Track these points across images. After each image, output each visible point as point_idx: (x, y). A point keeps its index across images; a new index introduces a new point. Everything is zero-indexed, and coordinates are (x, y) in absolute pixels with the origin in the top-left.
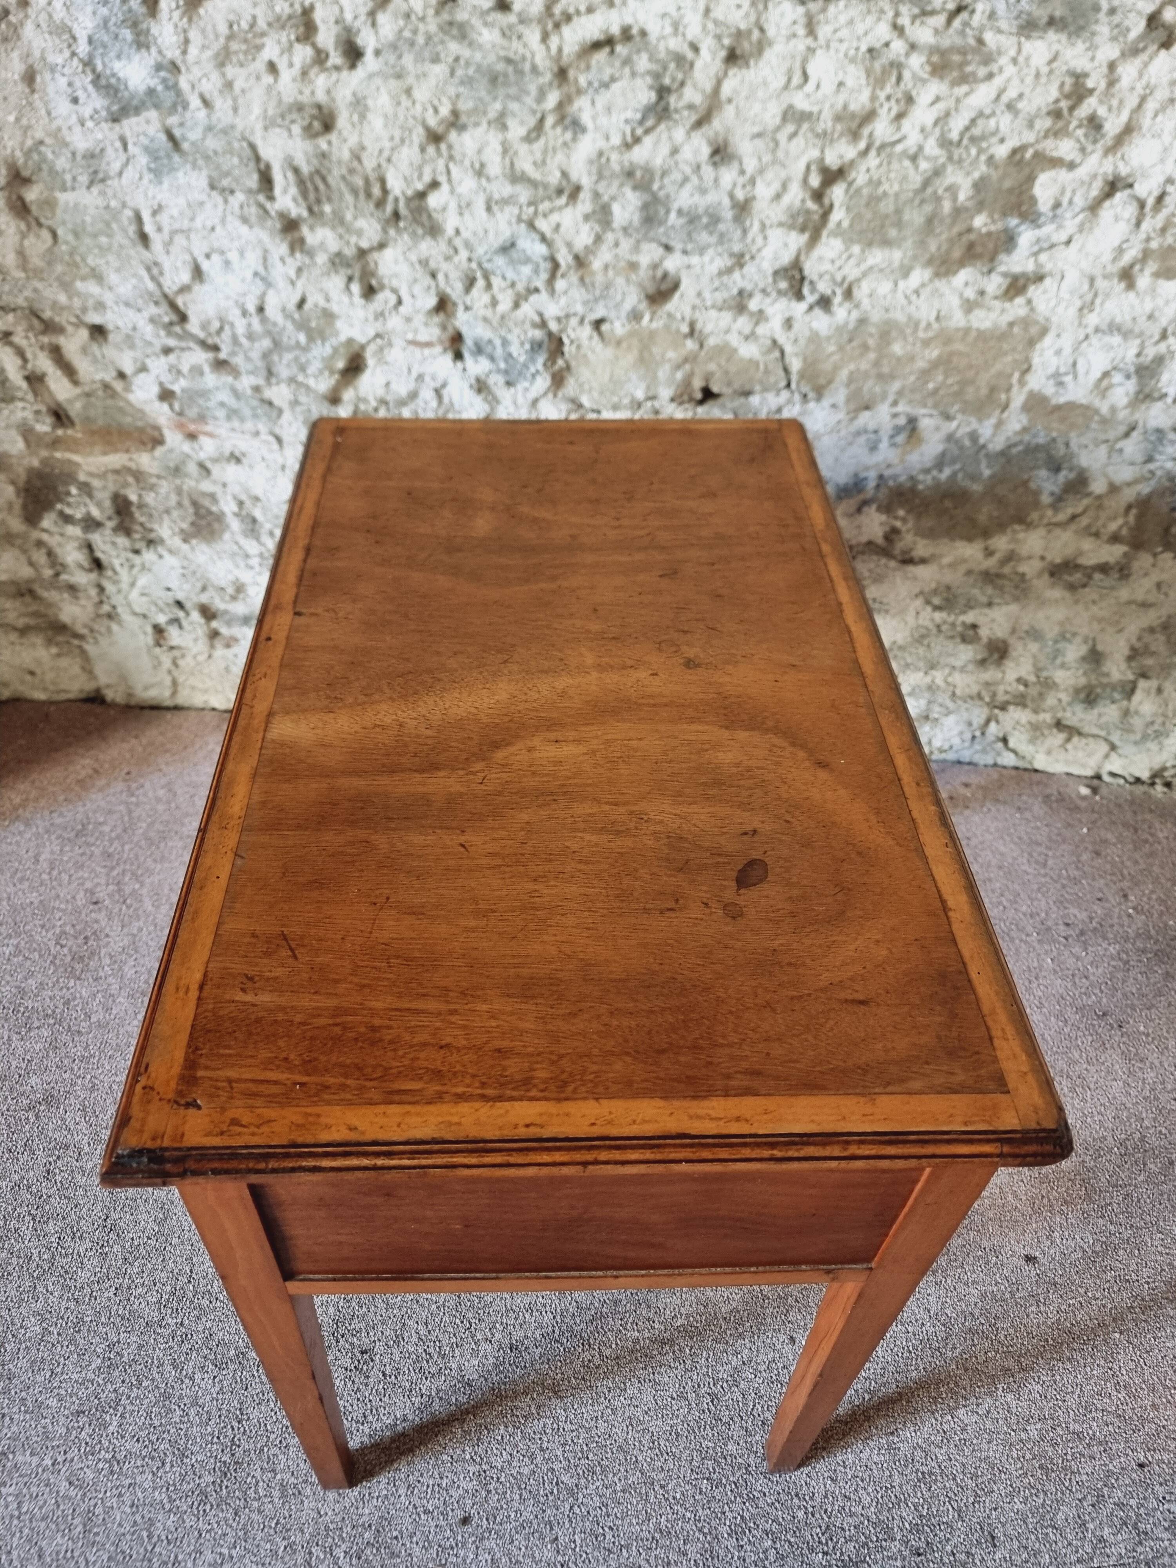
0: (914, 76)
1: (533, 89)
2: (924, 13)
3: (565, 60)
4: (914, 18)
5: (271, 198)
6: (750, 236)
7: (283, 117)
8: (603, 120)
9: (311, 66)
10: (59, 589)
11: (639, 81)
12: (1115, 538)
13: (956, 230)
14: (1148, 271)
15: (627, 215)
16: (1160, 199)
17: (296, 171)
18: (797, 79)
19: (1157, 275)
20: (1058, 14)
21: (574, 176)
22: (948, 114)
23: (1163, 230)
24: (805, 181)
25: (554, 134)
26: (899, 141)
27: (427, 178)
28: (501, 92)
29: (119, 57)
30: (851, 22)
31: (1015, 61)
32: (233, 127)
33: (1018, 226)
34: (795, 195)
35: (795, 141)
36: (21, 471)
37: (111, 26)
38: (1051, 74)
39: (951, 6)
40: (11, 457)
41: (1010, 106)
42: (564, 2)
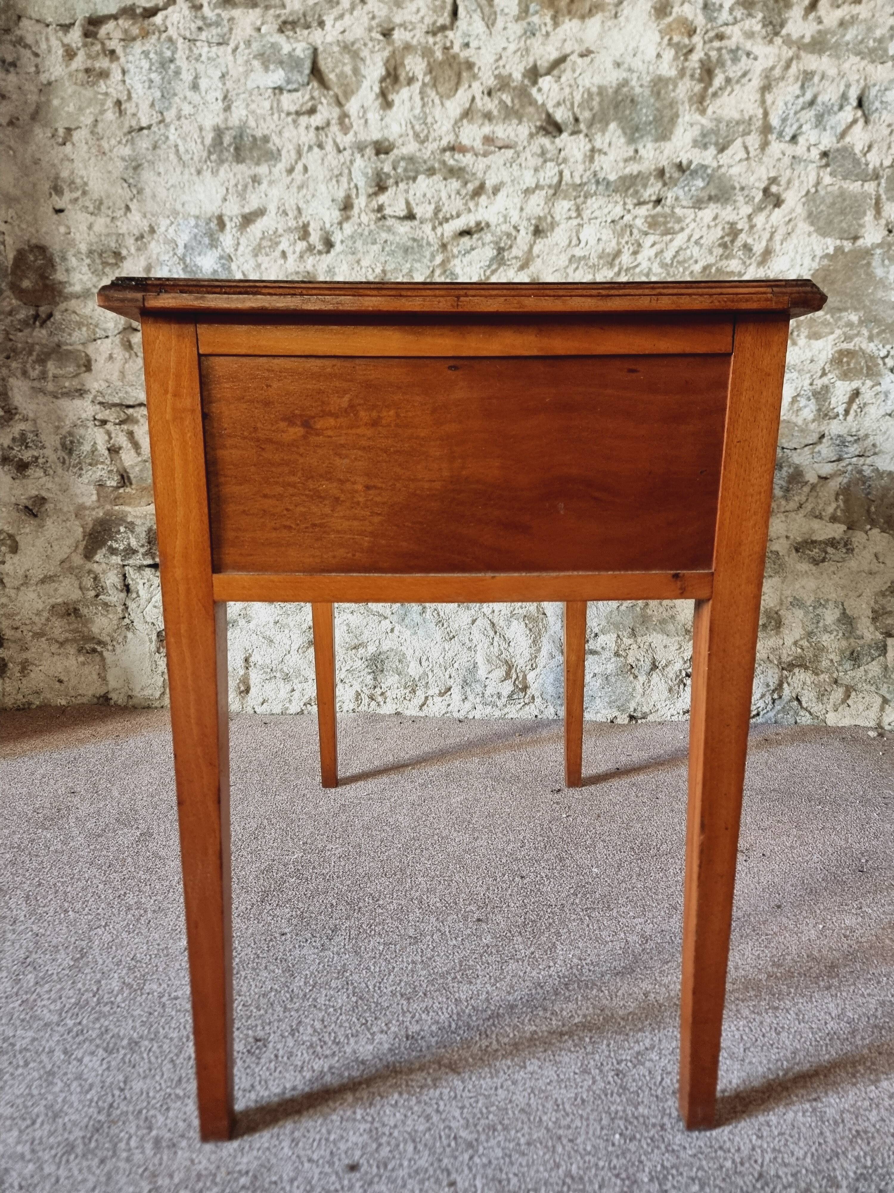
0: (640, 231)
1: (428, 254)
2: (640, 204)
3: (445, 240)
4: (636, 205)
8: (468, 269)
9: (306, 252)
10: (96, 605)
11: (487, 247)
12: (834, 519)
14: (802, 336)
18: (575, 241)
19: (809, 337)
20: (713, 194)
22: (662, 251)
26: (637, 266)
28: (410, 257)
29: (199, 254)
30: (600, 207)
31: (694, 220)
35: (577, 272)
36: (89, 521)
37: (198, 238)
38: (716, 225)
39: (654, 198)
40: (85, 508)
41: (696, 243)
42: (444, 210)
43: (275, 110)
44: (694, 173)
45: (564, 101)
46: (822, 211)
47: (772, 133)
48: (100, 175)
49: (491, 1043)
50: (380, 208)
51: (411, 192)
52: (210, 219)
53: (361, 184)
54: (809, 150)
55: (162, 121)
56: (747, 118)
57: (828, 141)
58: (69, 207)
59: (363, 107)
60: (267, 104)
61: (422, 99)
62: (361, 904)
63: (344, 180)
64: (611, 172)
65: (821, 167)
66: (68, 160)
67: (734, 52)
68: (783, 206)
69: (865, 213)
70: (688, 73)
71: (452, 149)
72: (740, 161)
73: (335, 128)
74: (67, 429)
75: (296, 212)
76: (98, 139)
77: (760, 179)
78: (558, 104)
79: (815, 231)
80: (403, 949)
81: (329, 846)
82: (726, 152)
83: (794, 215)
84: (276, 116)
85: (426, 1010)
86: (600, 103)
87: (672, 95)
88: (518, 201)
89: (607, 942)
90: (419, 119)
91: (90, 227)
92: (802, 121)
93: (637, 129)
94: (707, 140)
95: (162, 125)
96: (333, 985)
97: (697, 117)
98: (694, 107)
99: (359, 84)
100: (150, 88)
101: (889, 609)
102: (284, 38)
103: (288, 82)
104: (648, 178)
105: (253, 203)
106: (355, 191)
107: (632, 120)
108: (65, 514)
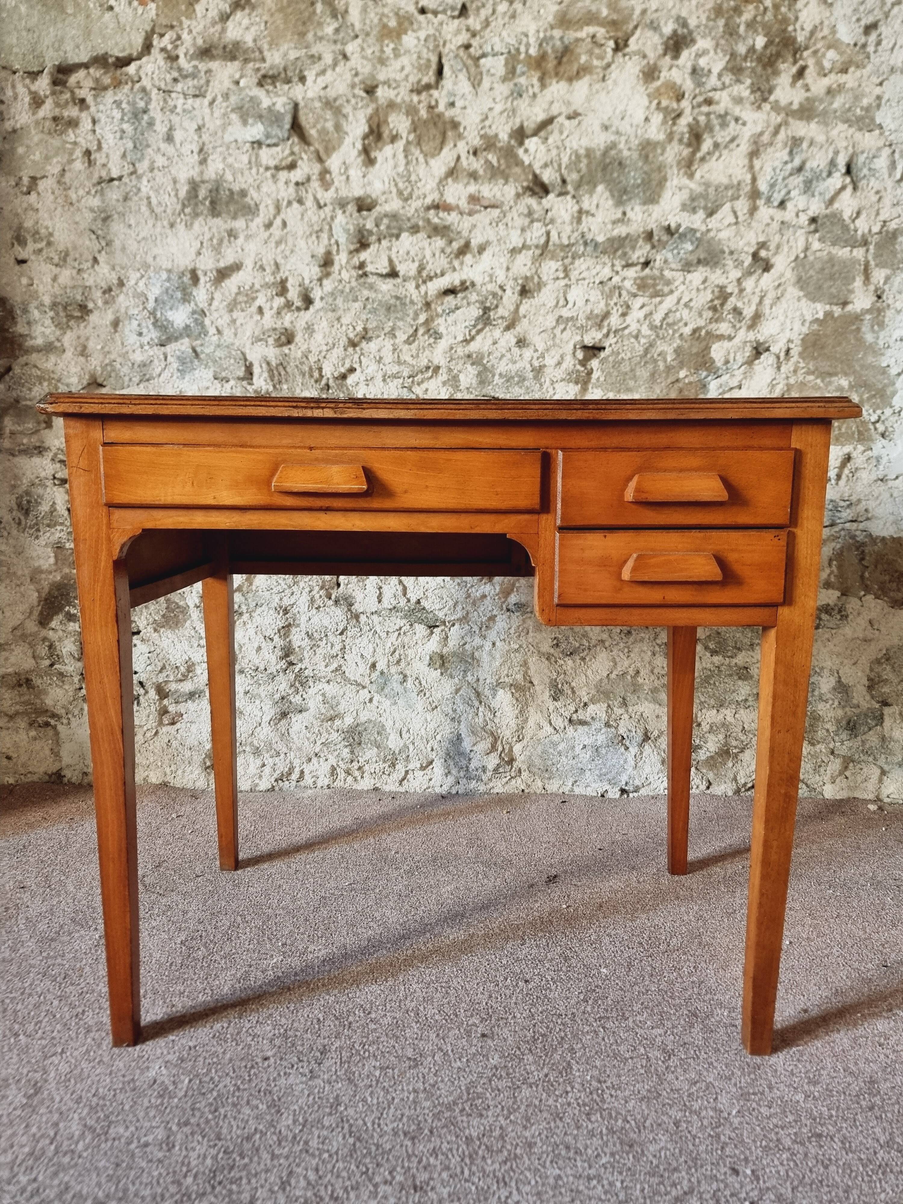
0: (629, 292)
1: (411, 312)
2: (628, 265)
3: (429, 299)
4: (624, 267)
5: (251, 384)
6: (545, 387)
7: (264, 334)
8: (452, 328)
9: (283, 308)
10: (50, 675)
11: (472, 306)
12: (828, 585)
13: (669, 381)
15: (469, 380)
16: (788, 351)
17: (268, 364)
18: (562, 302)
20: (702, 257)
21: (436, 362)
22: (651, 313)
23: (795, 371)
24: (574, 353)
25: (423, 339)
26: (626, 328)
27: (347, 366)
28: (393, 316)
29: (171, 309)
30: (588, 269)
31: (684, 283)
32: (233, 344)
33: (706, 377)
34: (569, 363)
35: (565, 333)
36: (46, 585)
37: (170, 292)
38: (705, 288)
39: (642, 260)
40: (42, 572)
41: (686, 305)
42: (428, 268)
43: (253, 164)
44: (683, 236)
45: (551, 162)
46: (811, 277)
47: (760, 198)
48: (66, 225)
49: (511, 1193)
50: (362, 265)
51: (394, 250)
52: (183, 273)
53: (342, 240)
54: (797, 215)
55: (134, 173)
56: (735, 182)
57: (816, 207)
58: (33, 257)
59: (344, 163)
60: (245, 159)
61: (406, 157)
62: (351, 1019)
63: (325, 236)
64: (599, 234)
65: (810, 232)
66: (32, 209)
67: (723, 118)
68: (772, 271)
69: (854, 279)
70: (677, 137)
71: (436, 207)
72: (729, 225)
73: (315, 184)
74: (24, 488)
75: (273, 267)
76: (65, 189)
77: (748, 244)
78: (546, 165)
79: (805, 296)
80: (402, 1074)
81: (311, 948)
82: (715, 216)
83: (783, 280)
84: (254, 171)
85: (434, 1152)
86: (588, 165)
87: (661, 158)
88: (504, 260)
89: (626, 1059)
90: (403, 177)
91: (55, 279)
92: (791, 187)
93: (625, 191)
94: (696, 204)
95: (134, 176)
96: (326, 1123)
97: (686, 181)
98: (682, 171)
99: (341, 141)
100: (121, 138)
101: (885, 677)
102: (264, 92)
103: (268, 136)
104: (636, 241)
105: (229, 257)
106: (335, 247)
107: (619, 183)
108: (18, 578)
